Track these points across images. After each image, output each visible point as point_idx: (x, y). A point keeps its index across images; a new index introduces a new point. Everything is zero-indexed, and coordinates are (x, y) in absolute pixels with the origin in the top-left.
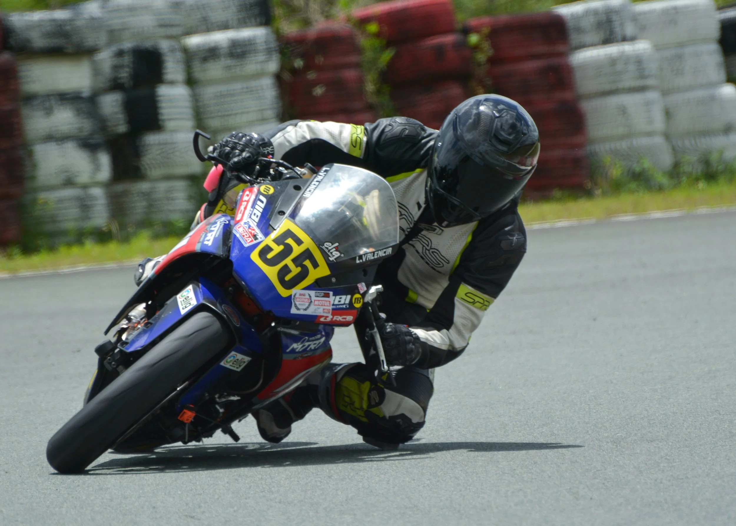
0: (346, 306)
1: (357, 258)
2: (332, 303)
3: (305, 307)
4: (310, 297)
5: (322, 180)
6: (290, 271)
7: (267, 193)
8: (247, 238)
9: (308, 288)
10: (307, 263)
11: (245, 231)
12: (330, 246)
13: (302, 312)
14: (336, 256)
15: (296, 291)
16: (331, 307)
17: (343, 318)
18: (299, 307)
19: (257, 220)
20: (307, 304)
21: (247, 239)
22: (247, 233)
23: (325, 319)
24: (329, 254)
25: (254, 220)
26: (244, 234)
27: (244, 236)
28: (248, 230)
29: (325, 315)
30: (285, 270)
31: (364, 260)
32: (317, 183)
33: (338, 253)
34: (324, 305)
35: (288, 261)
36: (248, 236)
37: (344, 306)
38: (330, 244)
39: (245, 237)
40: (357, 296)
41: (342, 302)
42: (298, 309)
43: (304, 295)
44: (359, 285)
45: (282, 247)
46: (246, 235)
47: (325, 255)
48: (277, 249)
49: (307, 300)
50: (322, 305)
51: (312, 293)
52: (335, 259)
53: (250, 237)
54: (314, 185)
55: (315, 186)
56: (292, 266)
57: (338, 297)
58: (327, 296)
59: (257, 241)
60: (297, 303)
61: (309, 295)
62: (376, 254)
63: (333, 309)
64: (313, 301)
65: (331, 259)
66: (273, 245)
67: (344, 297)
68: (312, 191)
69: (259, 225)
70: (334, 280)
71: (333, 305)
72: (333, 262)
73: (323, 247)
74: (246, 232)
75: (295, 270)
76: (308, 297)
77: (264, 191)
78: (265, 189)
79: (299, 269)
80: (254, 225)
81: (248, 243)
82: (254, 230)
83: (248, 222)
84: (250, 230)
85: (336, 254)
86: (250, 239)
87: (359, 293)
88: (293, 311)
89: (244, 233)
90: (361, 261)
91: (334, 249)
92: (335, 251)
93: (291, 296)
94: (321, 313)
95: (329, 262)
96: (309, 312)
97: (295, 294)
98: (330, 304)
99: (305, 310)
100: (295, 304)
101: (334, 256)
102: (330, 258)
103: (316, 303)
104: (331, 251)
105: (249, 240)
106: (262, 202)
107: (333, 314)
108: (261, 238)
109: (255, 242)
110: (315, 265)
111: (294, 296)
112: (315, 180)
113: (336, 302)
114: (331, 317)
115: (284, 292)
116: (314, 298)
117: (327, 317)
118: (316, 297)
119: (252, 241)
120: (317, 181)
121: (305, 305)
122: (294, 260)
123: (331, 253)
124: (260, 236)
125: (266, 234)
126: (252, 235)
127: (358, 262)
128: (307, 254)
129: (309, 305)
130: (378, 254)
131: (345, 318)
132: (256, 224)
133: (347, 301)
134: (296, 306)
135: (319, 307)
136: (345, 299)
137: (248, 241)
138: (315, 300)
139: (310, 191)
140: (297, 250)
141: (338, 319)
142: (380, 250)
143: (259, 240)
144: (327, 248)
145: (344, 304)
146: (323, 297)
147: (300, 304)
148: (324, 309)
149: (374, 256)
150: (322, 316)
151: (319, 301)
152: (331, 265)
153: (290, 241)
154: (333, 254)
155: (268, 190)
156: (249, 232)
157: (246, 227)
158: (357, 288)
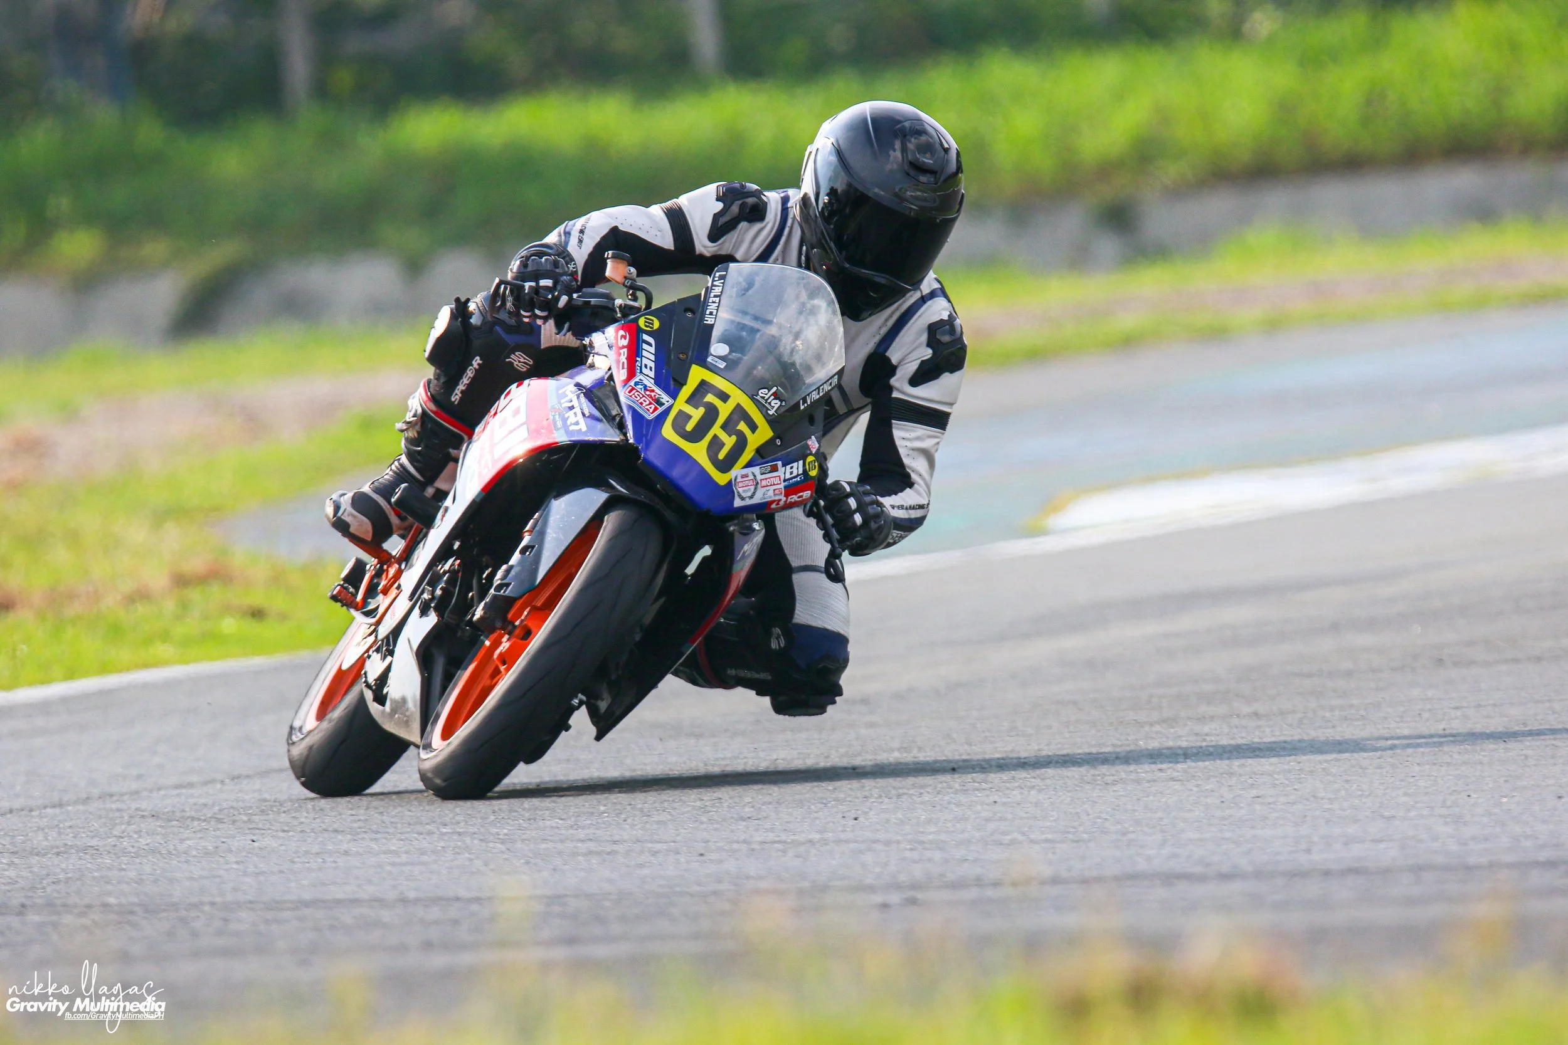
0: (800, 478)
1: (801, 401)
2: (782, 478)
3: (749, 494)
4: (755, 476)
5: (721, 292)
6: (723, 445)
7: (651, 328)
8: (647, 405)
9: (749, 465)
10: (742, 426)
11: (641, 396)
12: (766, 394)
13: (748, 502)
14: (776, 406)
15: (736, 471)
16: (782, 486)
17: (799, 497)
18: (744, 495)
19: (652, 374)
20: (752, 488)
21: (648, 407)
22: (644, 398)
23: (778, 504)
24: (767, 405)
25: (647, 376)
26: (641, 400)
27: (641, 404)
28: (645, 393)
29: (777, 498)
30: (716, 444)
31: (809, 403)
32: (717, 300)
33: (777, 401)
34: (774, 485)
35: (716, 430)
36: (648, 402)
37: (798, 479)
38: (766, 391)
39: (644, 405)
40: (810, 459)
41: (795, 474)
42: (743, 499)
43: (746, 476)
44: (809, 442)
45: (702, 410)
46: (645, 401)
47: (762, 407)
48: (697, 414)
49: (751, 483)
50: (771, 485)
51: (756, 470)
52: (775, 411)
53: (650, 403)
54: (714, 302)
55: (717, 305)
56: (723, 436)
57: (788, 467)
58: (774, 469)
59: (664, 407)
60: (740, 490)
61: (753, 473)
62: (821, 391)
63: (785, 487)
64: (759, 482)
65: (771, 413)
66: (688, 409)
67: (795, 465)
68: (714, 314)
69: (658, 381)
70: (778, 442)
71: (785, 481)
72: (773, 417)
73: (758, 398)
74: (643, 396)
75: (729, 441)
76: (752, 477)
77: (646, 326)
78: (646, 322)
79: (734, 438)
80: (650, 383)
81: (652, 413)
82: (653, 391)
83: (640, 380)
84: (648, 393)
85: (776, 404)
86: (653, 407)
87: (811, 454)
88: (738, 503)
89: (641, 398)
90: (806, 405)
91: (773, 397)
92: (773, 399)
93: (730, 481)
94: (771, 497)
95: (769, 418)
96: (756, 500)
97: (736, 477)
98: (780, 480)
99: (751, 497)
100: (738, 492)
101: (774, 407)
102: (769, 412)
103: (764, 483)
104: (769, 401)
105: (650, 408)
106: (650, 344)
107: (787, 495)
108: (668, 402)
109: (660, 410)
110: (753, 427)
111: (735, 480)
112: (712, 295)
113: (788, 476)
114: (785, 498)
115: (721, 479)
116: (759, 477)
117: (780, 500)
118: (761, 474)
119: (656, 409)
120: (715, 296)
121: (749, 489)
122: (724, 427)
123: (770, 403)
124: (665, 398)
125: (674, 395)
126: (653, 400)
127: (802, 407)
128: (739, 413)
129: (756, 489)
130: (823, 389)
131: (801, 497)
132: (653, 381)
133: (801, 471)
134: (739, 496)
135: (768, 488)
136: (797, 468)
137: (651, 410)
138: (761, 480)
139: (711, 313)
140: (725, 410)
141: (793, 500)
142: (825, 383)
143: (667, 405)
144: (763, 398)
145: (798, 475)
146: (770, 472)
147: (744, 491)
148: (774, 490)
149: (819, 394)
150: (772, 502)
151: (766, 479)
152: (772, 422)
153: (710, 398)
154: (773, 404)
155: (649, 323)
156: (648, 395)
157: (641, 389)
158: (807, 447)
